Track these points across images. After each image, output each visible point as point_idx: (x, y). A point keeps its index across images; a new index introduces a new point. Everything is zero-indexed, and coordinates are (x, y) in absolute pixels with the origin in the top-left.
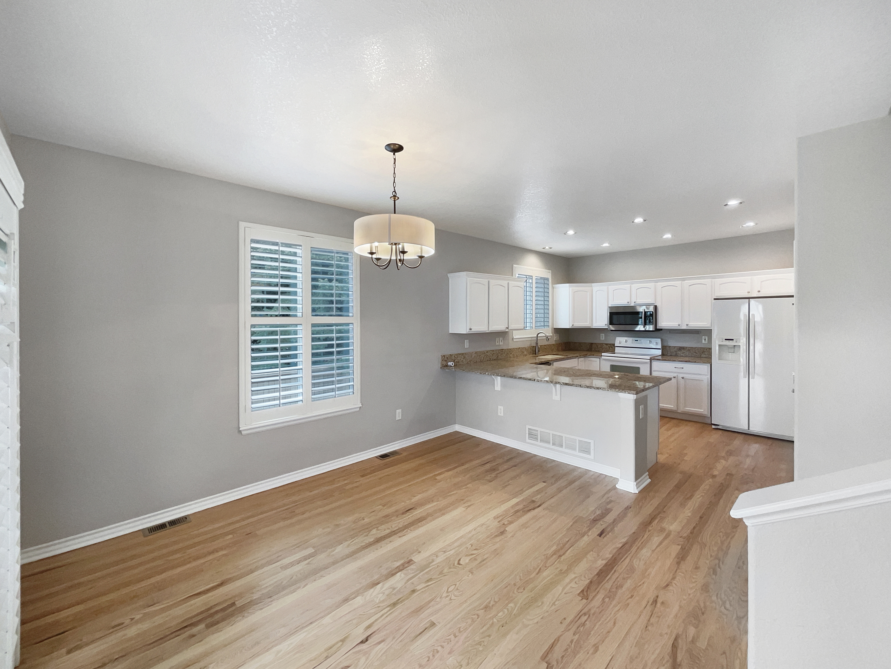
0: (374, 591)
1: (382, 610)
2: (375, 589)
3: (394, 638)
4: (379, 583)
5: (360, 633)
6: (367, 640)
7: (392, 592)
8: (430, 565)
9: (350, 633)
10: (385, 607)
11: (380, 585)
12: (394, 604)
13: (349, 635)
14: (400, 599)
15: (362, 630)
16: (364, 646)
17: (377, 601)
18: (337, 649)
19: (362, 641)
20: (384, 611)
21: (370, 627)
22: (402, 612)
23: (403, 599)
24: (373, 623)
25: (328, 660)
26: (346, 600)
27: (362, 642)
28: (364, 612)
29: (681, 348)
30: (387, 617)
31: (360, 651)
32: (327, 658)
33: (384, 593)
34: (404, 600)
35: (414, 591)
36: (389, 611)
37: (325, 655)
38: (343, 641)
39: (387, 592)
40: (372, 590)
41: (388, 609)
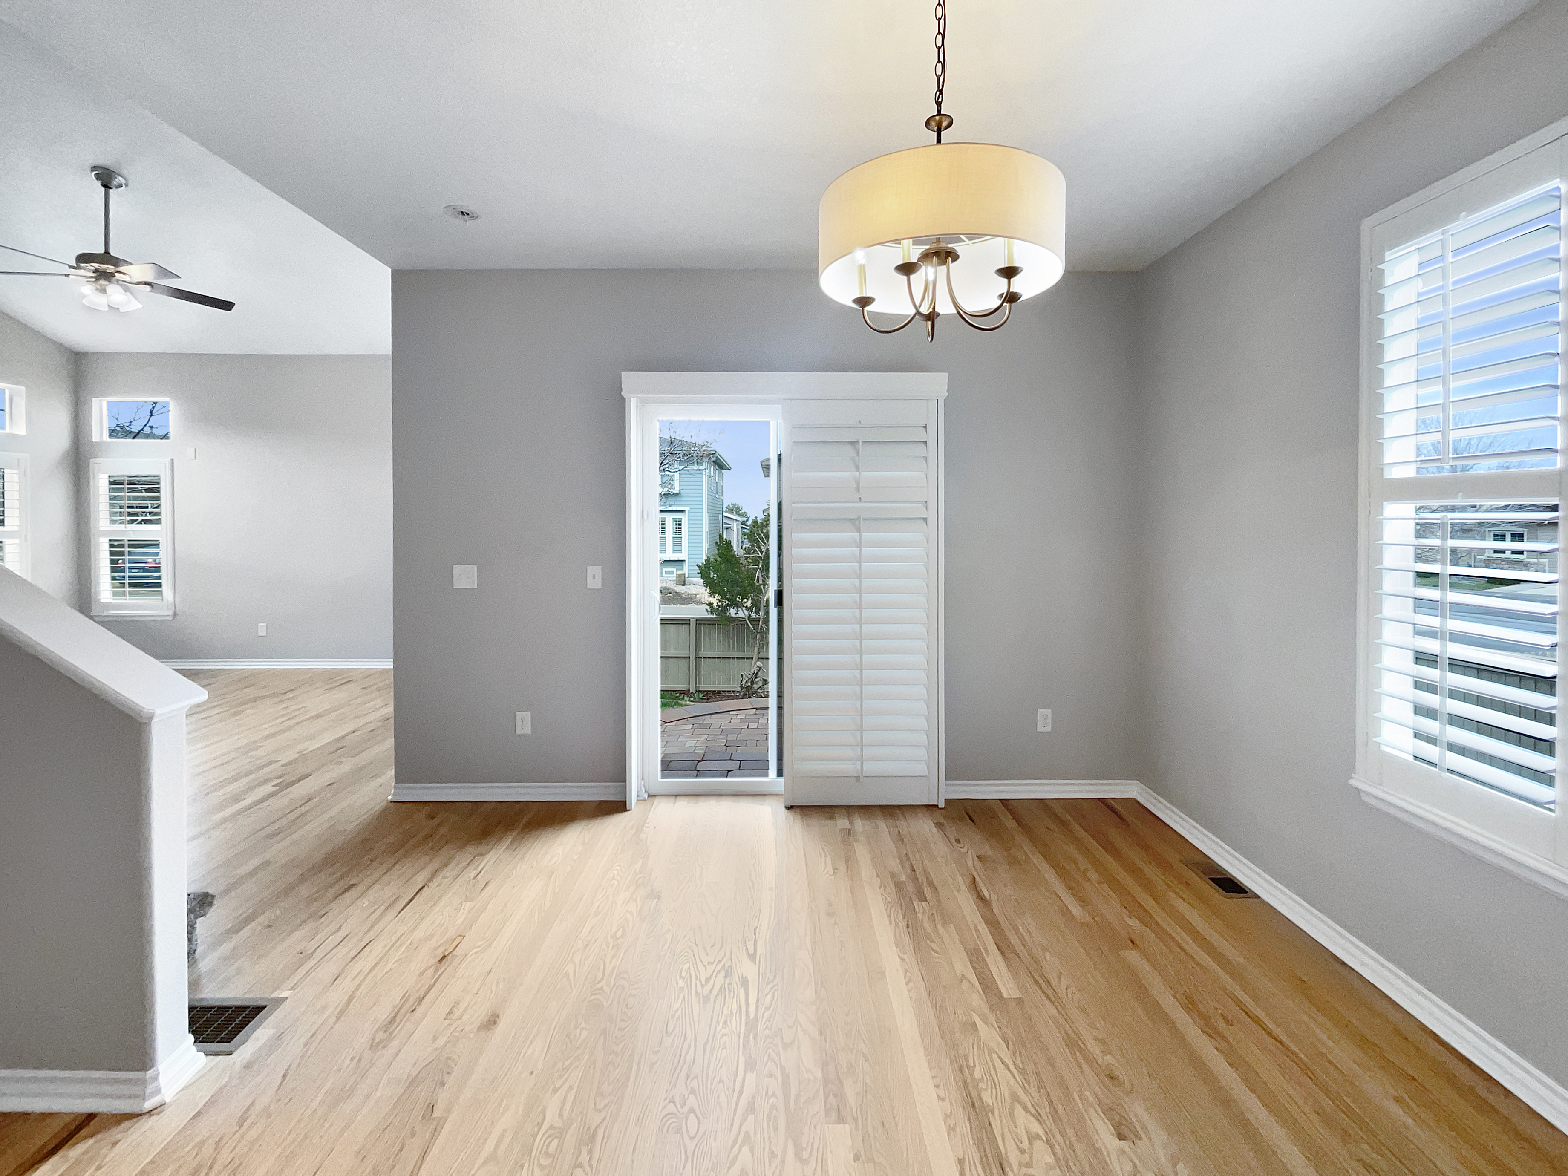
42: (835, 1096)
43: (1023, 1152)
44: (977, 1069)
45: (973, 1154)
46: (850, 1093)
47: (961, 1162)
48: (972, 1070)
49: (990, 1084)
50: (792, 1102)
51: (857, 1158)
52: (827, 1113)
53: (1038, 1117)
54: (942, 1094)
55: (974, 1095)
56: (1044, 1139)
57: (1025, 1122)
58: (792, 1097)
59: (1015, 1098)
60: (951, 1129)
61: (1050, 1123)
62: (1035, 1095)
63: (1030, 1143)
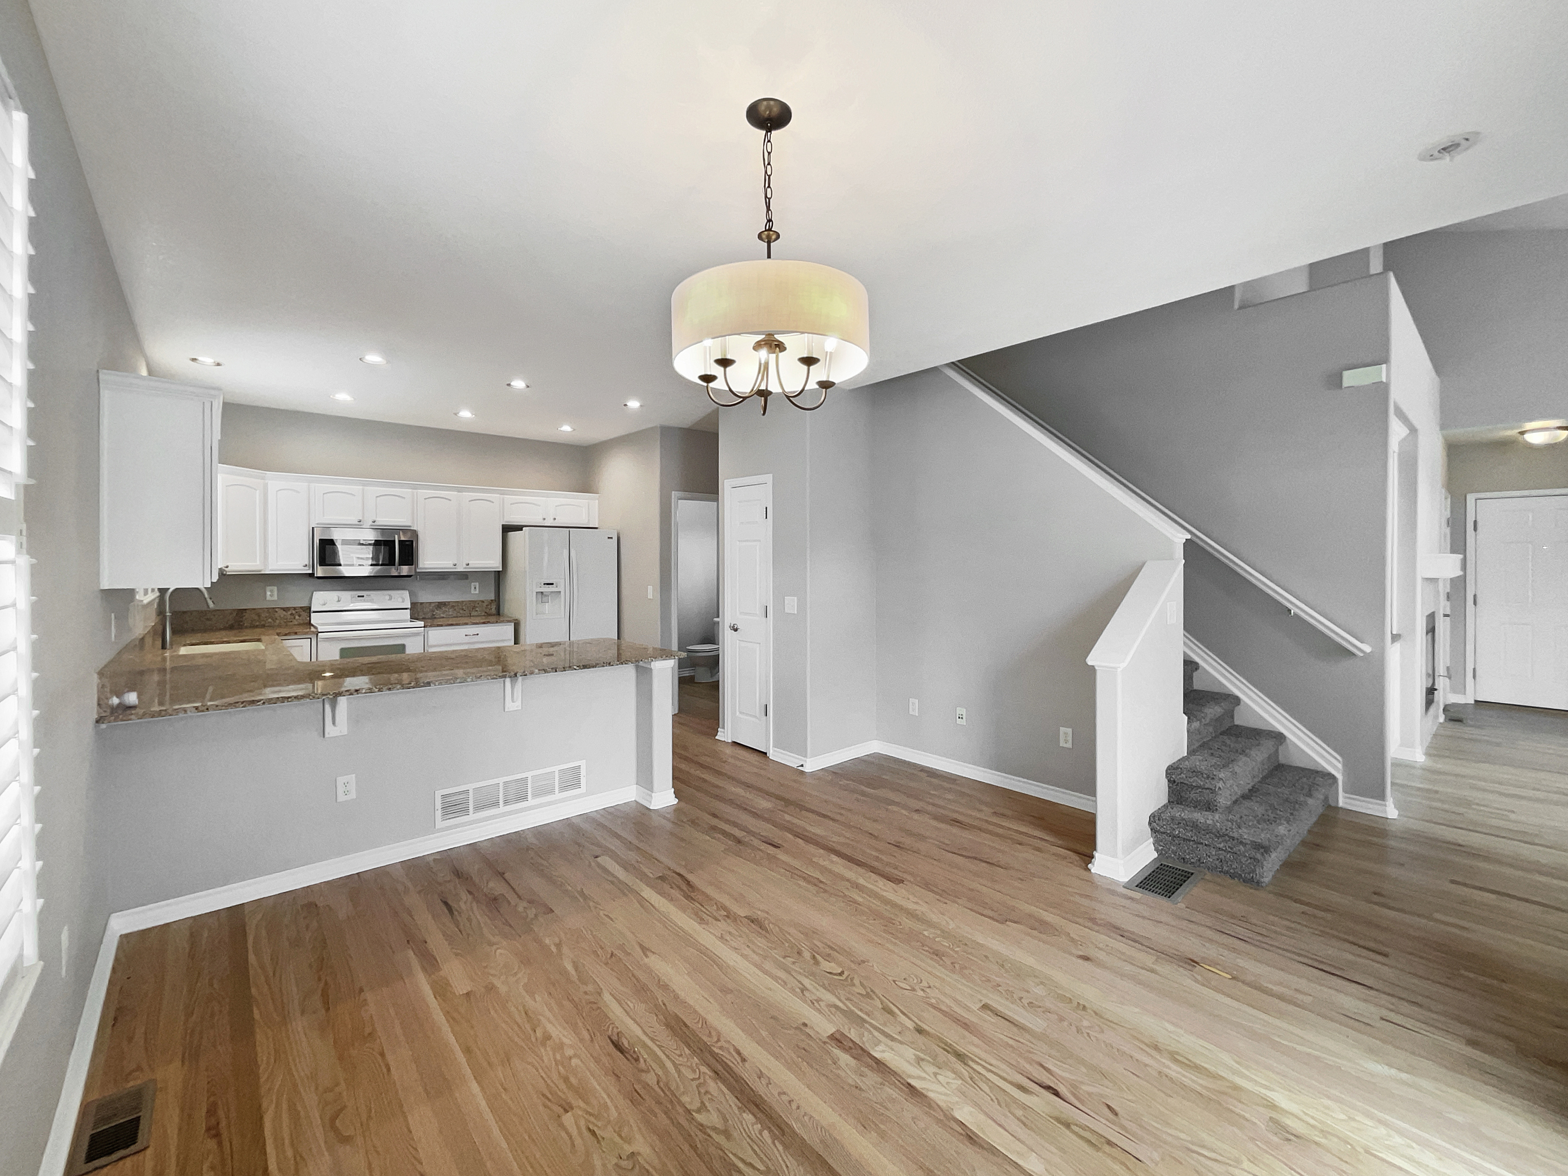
0: (932, 1091)
1: (980, 1073)
2: (928, 1090)
3: (1030, 1052)
4: (909, 1084)
5: (1040, 1102)
6: (1048, 1088)
7: (929, 1062)
8: (846, 1009)
9: (1046, 1114)
10: (969, 1069)
11: (913, 1082)
12: (960, 1056)
13: (1051, 1117)
14: (944, 1049)
15: (1034, 1099)
16: (1062, 1089)
17: (960, 1082)
18: (1085, 1130)
19: (1054, 1094)
20: (978, 1069)
21: (1022, 1087)
22: (974, 1045)
23: (943, 1045)
24: (1011, 1083)
25: (1112, 1139)
26: (971, 1138)
27: (1056, 1094)
28: (992, 1100)
29: (441, 605)
30: (991, 1065)
31: (1074, 1095)
32: (1110, 1143)
33: (935, 1074)
34: (946, 1044)
35: (920, 1031)
36: (973, 1061)
37: (1107, 1148)
38: (1067, 1125)
39: (932, 1069)
40: (931, 1095)
41: (971, 1063)
42: (851, 1048)
43: (707, 1092)
44: (769, 1141)
45: (739, 1069)
46: (845, 1058)
47: (744, 1060)
48: (774, 1138)
49: (752, 1132)
50: (869, 1027)
51: (805, 1025)
52: (843, 1034)
53: (702, 1127)
54: (784, 1097)
55: (760, 1115)
56: (694, 1113)
57: (710, 1118)
58: (871, 1029)
59: (727, 1134)
60: (761, 1075)
61: (694, 1131)
62: (712, 1150)
63: (702, 1103)
